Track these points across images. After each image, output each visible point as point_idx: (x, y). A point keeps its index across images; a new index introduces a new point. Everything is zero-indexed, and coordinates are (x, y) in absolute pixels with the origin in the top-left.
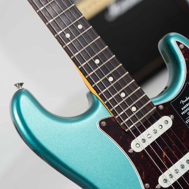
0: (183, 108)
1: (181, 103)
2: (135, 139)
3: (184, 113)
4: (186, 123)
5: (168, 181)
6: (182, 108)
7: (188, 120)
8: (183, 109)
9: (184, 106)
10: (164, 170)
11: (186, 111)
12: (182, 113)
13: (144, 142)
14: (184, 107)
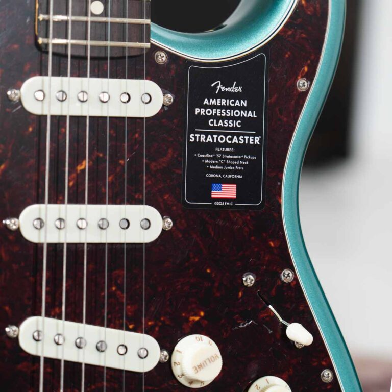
0: (209, 102)
1: (212, 85)
2: (46, 78)
3: (202, 112)
4: (189, 138)
5: (43, 230)
6: (206, 99)
7: (197, 136)
8: (206, 102)
9: (215, 100)
10: (56, 198)
11: (209, 112)
12: (197, 111)
13: (59, 100)
14: (213, 102)
